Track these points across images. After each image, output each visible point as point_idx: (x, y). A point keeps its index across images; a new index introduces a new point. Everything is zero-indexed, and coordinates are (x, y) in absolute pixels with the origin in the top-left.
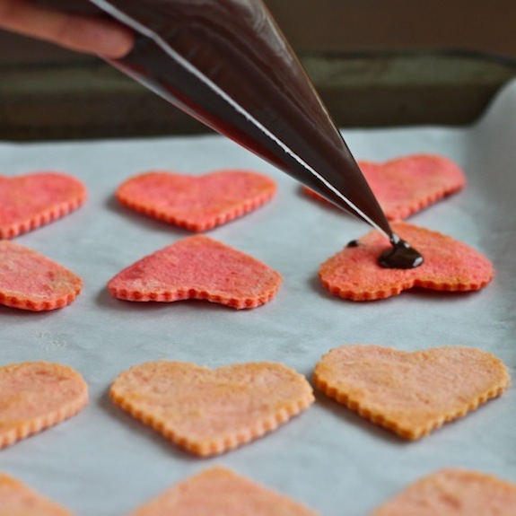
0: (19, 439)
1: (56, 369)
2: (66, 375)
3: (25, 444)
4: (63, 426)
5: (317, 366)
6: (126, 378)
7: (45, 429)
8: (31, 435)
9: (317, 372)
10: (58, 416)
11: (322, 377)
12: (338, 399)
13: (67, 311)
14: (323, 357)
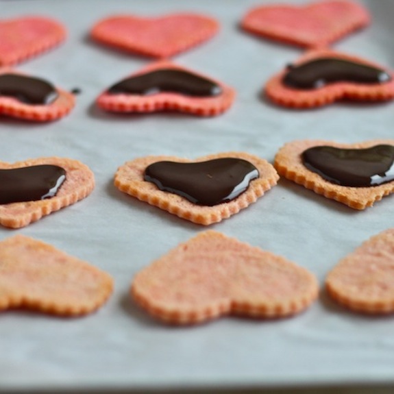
0: (44, 216)
1: (66, 162)
2: (76, 167)
3: (50, 219)
4: (76, 206)
5: (276, 156)
6: (125, 171)
7: (63, 208)
8: (52, 213)
9: (278, 161)
10: (74, 197)
11: (282, 164)
12: (296, 181)
13: (65, 121)
14: (280, 149)
